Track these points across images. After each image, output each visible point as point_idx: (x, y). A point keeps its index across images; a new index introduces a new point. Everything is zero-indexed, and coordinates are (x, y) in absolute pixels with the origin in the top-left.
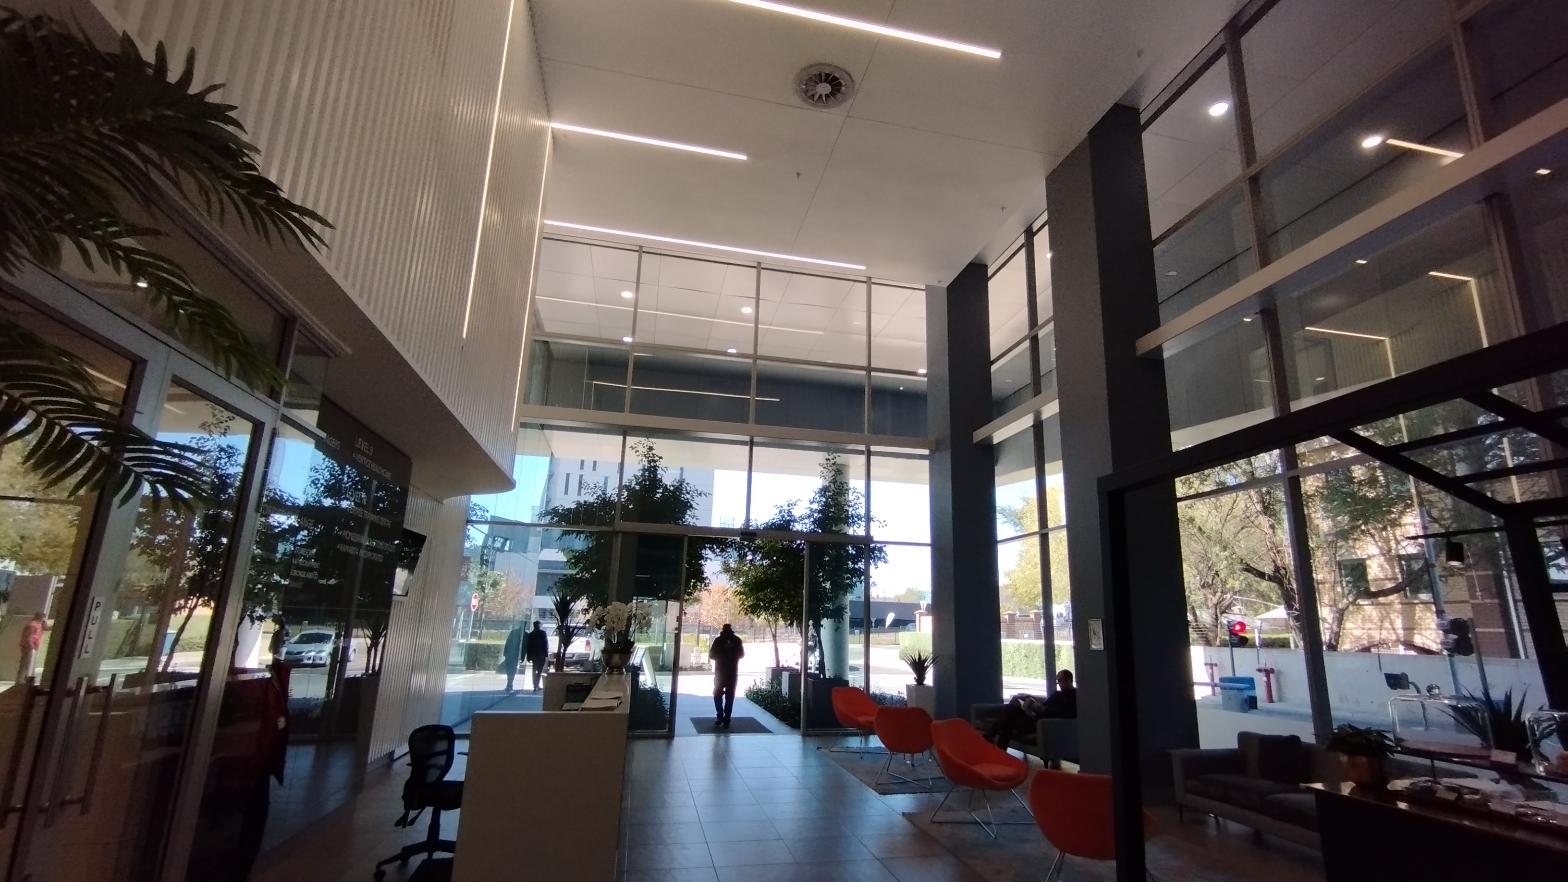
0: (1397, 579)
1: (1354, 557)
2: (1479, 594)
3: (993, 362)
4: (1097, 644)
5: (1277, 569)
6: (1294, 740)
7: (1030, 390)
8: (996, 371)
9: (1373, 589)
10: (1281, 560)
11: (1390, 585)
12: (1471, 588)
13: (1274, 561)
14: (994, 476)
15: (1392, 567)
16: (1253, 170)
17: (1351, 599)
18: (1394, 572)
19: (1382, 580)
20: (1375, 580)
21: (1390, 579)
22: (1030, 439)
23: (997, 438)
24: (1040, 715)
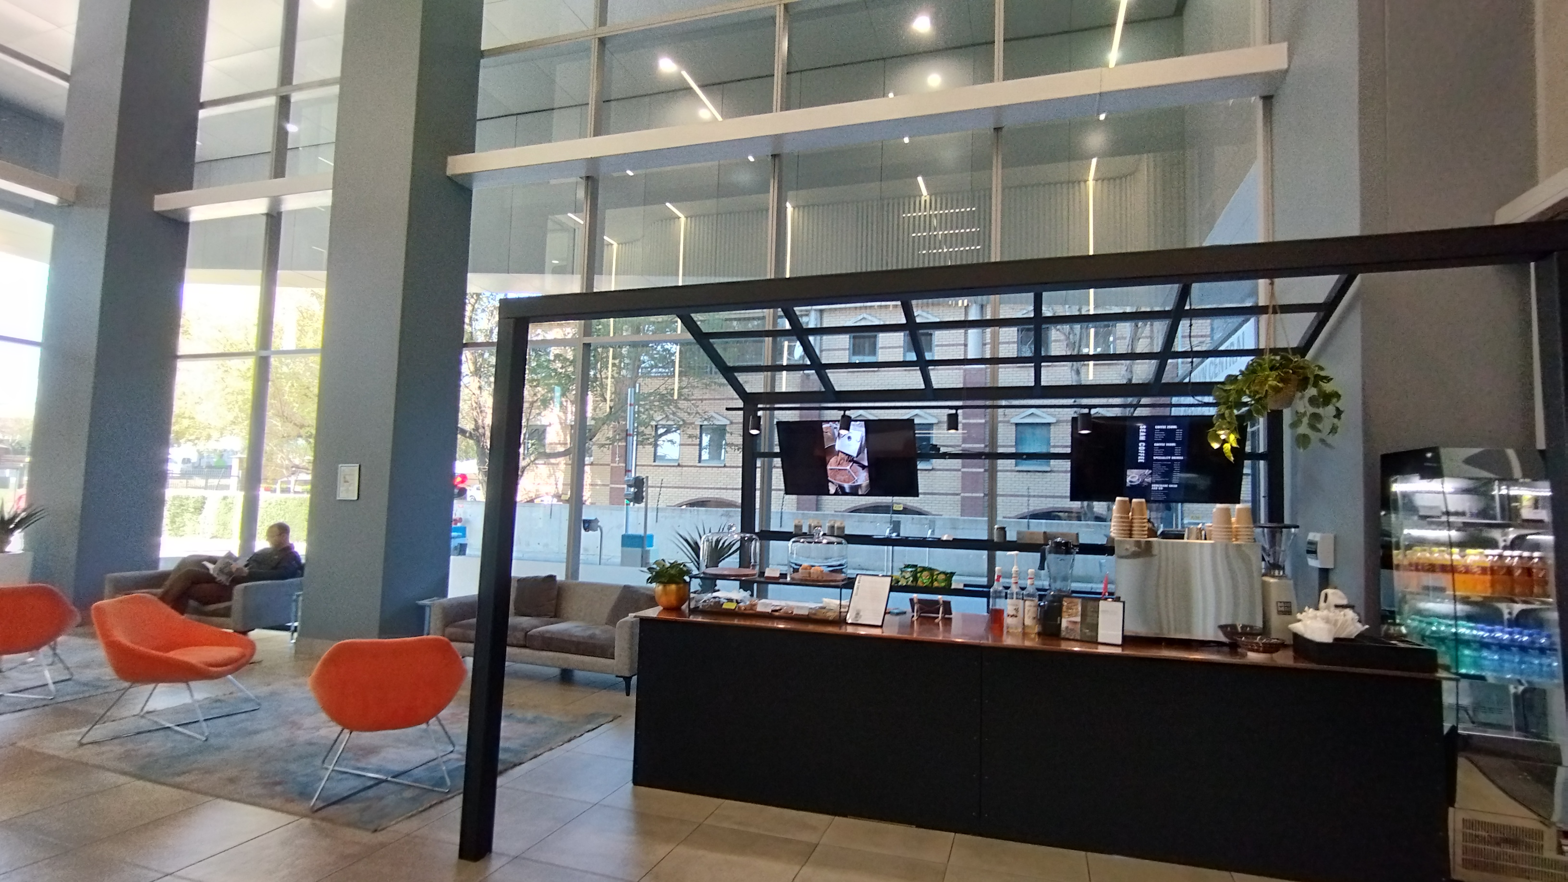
0: (566, 444)
1: (538, 423)
2: (617, 459)
3: (202, 106)
4: (348, 491)
5: (477, 428)
6: (552, 578)
7: (267, 164)
8: (205, 119)
9: (548, 451)
10: (483, 421)
11: (561, 449)
12: (614, 454)
13: (476, 421)
14: (183, 266)
15: (565, 435)
16: (603, 32)
17: (532, 459)
18: (565, 439)
19: (556, 444)
20: (551, 444)
21: (560, 444)
22: (261, 226)
23: (197, 214)
24: (237, 580)
